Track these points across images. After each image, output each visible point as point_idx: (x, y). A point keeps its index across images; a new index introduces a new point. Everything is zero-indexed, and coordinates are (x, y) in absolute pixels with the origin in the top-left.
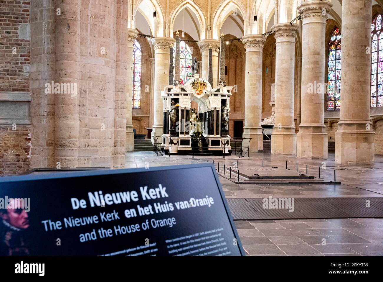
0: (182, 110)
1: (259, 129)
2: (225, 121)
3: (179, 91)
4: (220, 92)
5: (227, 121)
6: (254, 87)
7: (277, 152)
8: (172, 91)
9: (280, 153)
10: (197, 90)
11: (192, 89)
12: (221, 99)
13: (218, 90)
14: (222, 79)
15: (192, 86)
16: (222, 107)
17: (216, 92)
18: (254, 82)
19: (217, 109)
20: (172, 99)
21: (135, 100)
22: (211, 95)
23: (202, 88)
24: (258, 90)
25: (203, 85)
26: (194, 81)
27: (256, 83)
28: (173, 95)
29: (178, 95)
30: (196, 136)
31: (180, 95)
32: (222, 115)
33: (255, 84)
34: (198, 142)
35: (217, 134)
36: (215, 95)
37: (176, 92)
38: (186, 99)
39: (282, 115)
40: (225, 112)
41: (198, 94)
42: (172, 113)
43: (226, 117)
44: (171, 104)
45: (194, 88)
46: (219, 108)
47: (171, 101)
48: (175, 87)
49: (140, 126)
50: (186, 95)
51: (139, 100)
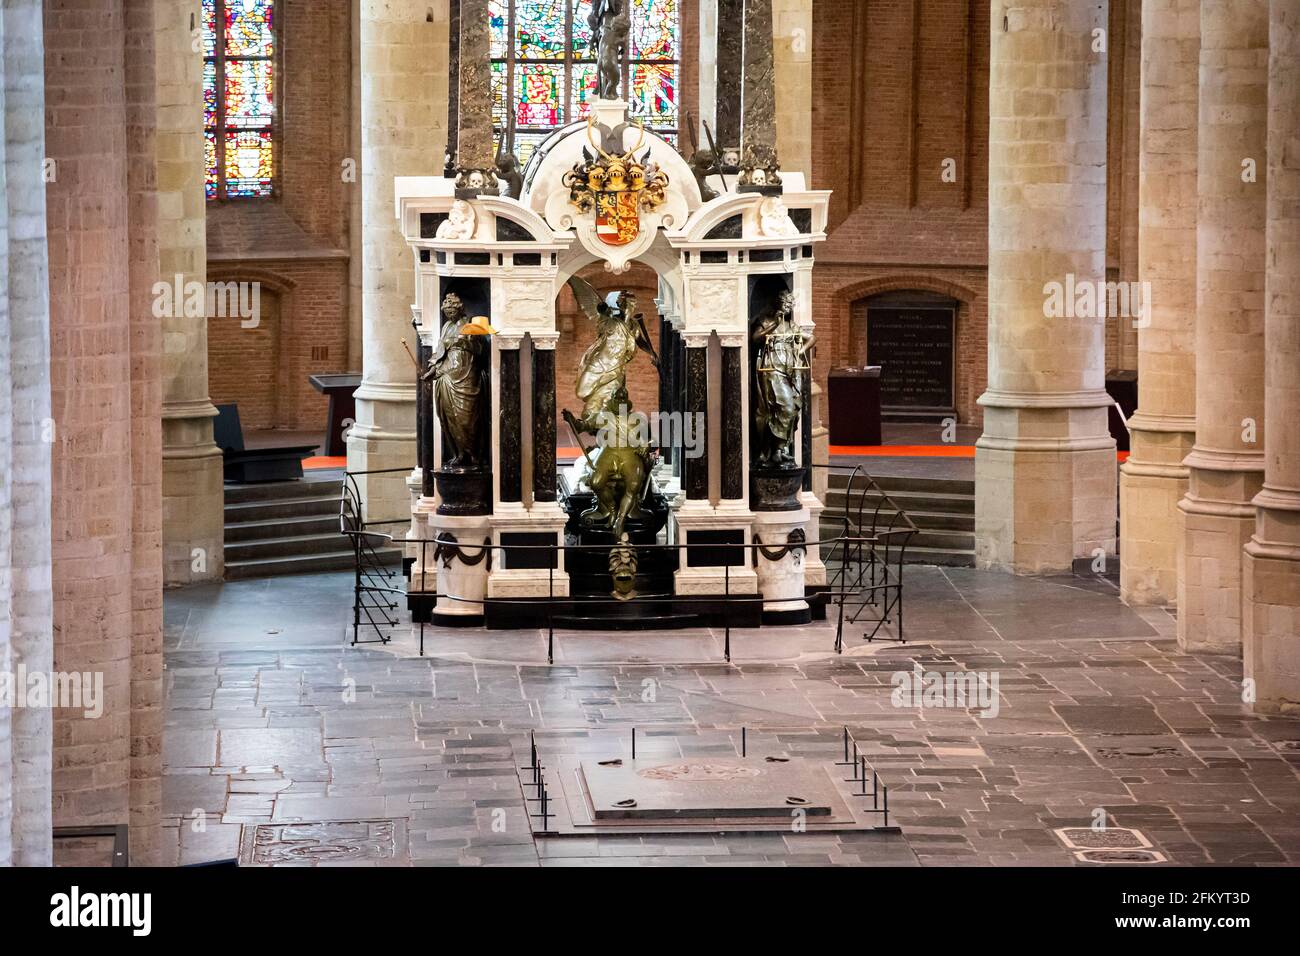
0: (507, 355)
1: (1080, 415)
2: (777, 409)
3: (487, 238)
4: (738, 235)
5: (790, 410)
6: (1042, 126)
7: (1141, 587)
8: (443, 228)
9: (1161, 593)
10: (601, 220)
11: (573, 210)
12: (751, 277)
13: (731, 226)
14: (754, 150)
15: (573, 197)
16: (753, 326)
17: (713, 234)
18: (1038, 86)
19: (726, 343)
20: (449, 285)
21: (233, 130)
22: (687, 254)
23: (632, 202)
24: (1071, 141)
25: (640, 184)
26: (582, 161)
27: (1052, 91)
28: (450, 258)
29: (482, 258)
30: (602, 501)
31: (494, 261)
32: (758, 378)
33: (1049, 104)
34: (613, 539)
35: (731, 491)
36: (709, 256)
37: (466, 243)
38: (532, 287)
39: (1175, 348)
40: (781, 357)
41: (612, 240)
42: (445, 368)
43: (785, 389)
44: (444, 318)
45: (585, 204)
46: (738, 337)
47: (443, 298)
48: (465, 211)
49: (278, 340)
50: (532, 259)
51: (263, 131)
